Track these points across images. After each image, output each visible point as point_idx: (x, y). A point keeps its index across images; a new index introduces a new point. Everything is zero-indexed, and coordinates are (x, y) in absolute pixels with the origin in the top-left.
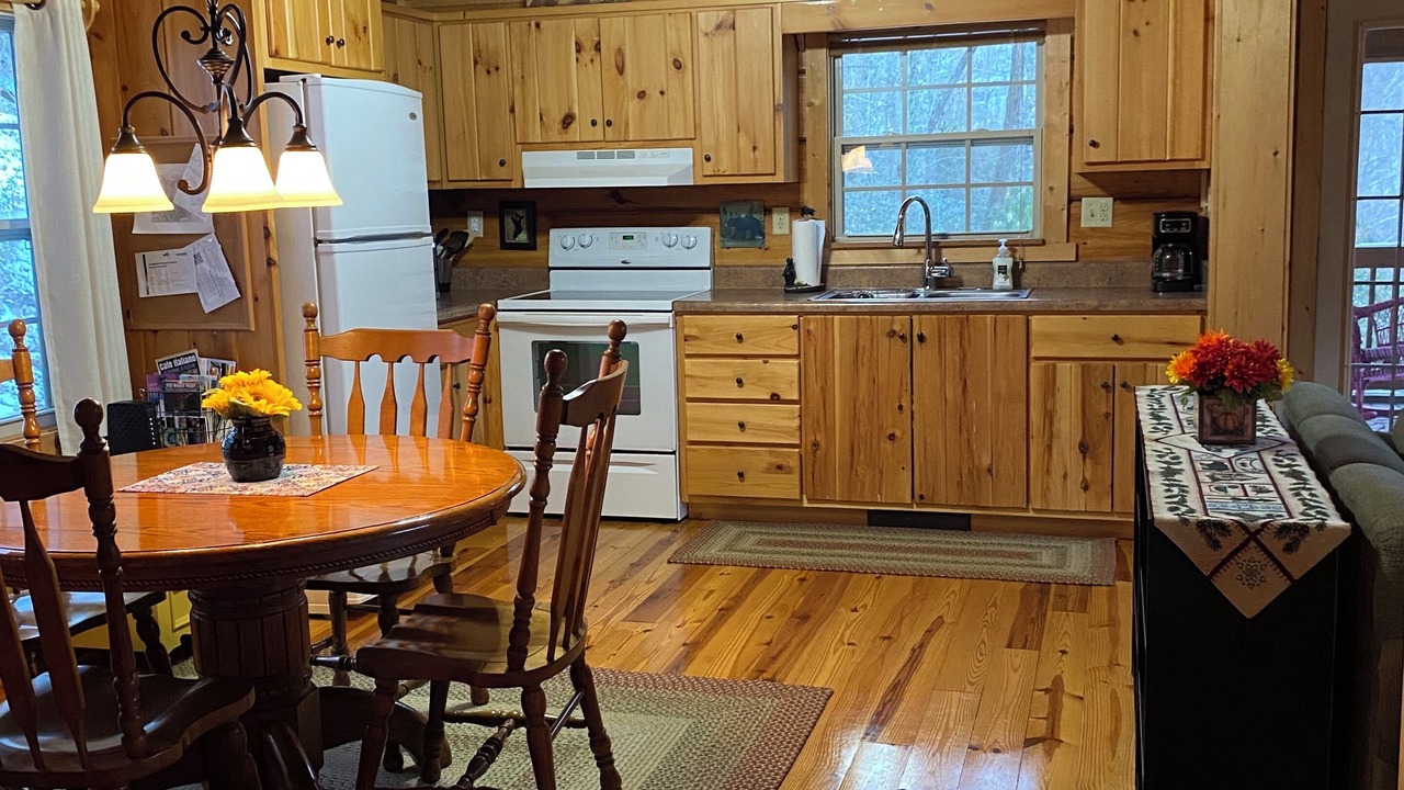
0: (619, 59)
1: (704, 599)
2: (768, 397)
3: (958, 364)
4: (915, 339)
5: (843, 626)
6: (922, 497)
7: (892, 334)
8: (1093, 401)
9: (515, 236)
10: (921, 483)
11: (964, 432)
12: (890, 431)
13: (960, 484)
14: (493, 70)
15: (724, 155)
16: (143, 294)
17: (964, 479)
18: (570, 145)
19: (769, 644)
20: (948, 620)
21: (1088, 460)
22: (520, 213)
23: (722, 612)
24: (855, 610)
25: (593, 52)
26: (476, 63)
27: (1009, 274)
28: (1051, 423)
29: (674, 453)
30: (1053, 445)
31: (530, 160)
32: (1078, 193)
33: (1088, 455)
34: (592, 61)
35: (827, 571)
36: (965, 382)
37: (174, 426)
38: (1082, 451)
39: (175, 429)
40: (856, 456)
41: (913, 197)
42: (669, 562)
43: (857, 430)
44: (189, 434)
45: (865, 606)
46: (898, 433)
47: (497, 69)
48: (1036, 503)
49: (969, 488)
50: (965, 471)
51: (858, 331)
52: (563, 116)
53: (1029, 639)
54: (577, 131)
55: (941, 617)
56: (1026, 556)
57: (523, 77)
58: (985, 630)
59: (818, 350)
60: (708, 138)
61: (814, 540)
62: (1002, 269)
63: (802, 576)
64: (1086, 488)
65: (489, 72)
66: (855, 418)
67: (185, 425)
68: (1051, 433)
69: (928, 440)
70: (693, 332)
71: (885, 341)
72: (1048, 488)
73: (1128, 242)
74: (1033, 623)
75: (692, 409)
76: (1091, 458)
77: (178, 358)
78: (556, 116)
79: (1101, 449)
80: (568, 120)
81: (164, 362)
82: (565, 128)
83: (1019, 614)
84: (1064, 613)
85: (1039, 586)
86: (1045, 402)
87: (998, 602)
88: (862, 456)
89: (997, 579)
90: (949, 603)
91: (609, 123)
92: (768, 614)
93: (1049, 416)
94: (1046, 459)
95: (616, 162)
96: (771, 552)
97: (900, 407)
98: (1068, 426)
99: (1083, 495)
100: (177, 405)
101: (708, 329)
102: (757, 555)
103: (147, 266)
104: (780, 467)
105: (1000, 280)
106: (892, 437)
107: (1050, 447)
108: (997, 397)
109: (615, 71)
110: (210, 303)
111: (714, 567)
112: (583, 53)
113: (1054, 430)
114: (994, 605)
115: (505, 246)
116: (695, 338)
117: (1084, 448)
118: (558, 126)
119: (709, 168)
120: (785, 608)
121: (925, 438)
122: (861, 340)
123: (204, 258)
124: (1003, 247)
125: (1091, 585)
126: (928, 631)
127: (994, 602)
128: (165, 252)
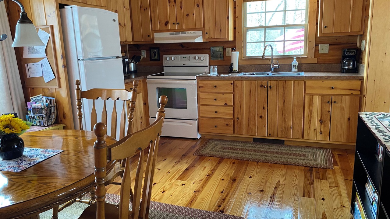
0: (181, 4)
1: (203, 171)
2: (224, 104)
3: (282, 95)
4: (269, 88)
5: (247, 185)
6: (270, 135)
7: (262, 86)
8: (324, 107)
9: (154, 57)
10: (270, 131)
11: (283, 116)
12: (260, 115)
13: (282, 131)
14: (146, 9)
15: (212, 32)
16: (28, 77)
17: (283, 130)
18: (168, 31)
19: (222, 192)
20: (282, 182)
21: (322, 125)
22: (155, 51)
23: (208, 176)
24: (250, 177)
25: (174, 3)
26: (141, 7)
27: (297, 67)
28: (311, 114)
29: (197, 120)
30: (311, 121)
31: (157, 35)
32: (318, 43)
33: (322, 124)
34: (173, 5)
35: (241, 160)
36: (284, 100)
37: (35, 119)
38: (320, 122)
39: (36, 120)
40: (250, 122)
41: (268, 44)
42: (194, 155)
43: (250, 115)
44: (40, 121)
45: (254, 175)
46: (263, 116)
47: (147, 9)
48: (305, 137)
49: (285, 133)
50: (283, 128)
51: (251, 85)
52: (165, 22)
53: (310, 192)
54: (169, 27)
55: (279, 181)
56: (304, 155)
57: (154, 11)
58: (294, 188)
59: (239, 91)
60: (207, 27)
61: (237, 147)
62: (295, 66)
63: (233, 162)
64: (321, 133)
65: (144, 10)
66: (250, 111)
67: (38, 118)
68: (311, 117)
69: (272, 118)
70: (202, 85)
71: (259, 89)
72: (309, 133)
73: (333, 58)
74: (310, 184)
75: (202, 108)
76: (323, 125)
77: (36, 97)
78: (164, 22)
79: (327, 122)
80: (167, 23)
81: (33, 98)
82: (166, 26)
83: (305, 180)
84: (320, 180)
85: (309, 168)
86: (309, 107)
87: (297, 174)
88: (252, 122)
89: (296, 165)
90: (281, 175)
91: (178, 24)
92: (222, 178)
93: (311, 111)
94: (309, 125)
95: (181, 35)
96: (224, 152)
97: (264, 108)
98: (316, 115)
99: (320, 136)
100: (36, 112)
101: (207, 84)
102: (220, 153)
103: (29, 68)
104: (227, 125)
105: (294, 69)
106: (261, 117)
107: (310, 121)
108: (294, 105)
109: (180, 8)
110: (46, 80)
111: (207, 157)
112: (171, 3)
113: (312, 115)
114: (296, 176)
115: (151, 60)
116: (202, 87)
117: (321, 121)
118: (164, 25)
119: (207, 36)
120: (228, 175)
121: (271, 118)
122: (252, 88)
123: (44, 65)
124: (295, 59)
125: (326, 168)
126: (276, 188)
127: (296, 175)
128: (33, 63)
